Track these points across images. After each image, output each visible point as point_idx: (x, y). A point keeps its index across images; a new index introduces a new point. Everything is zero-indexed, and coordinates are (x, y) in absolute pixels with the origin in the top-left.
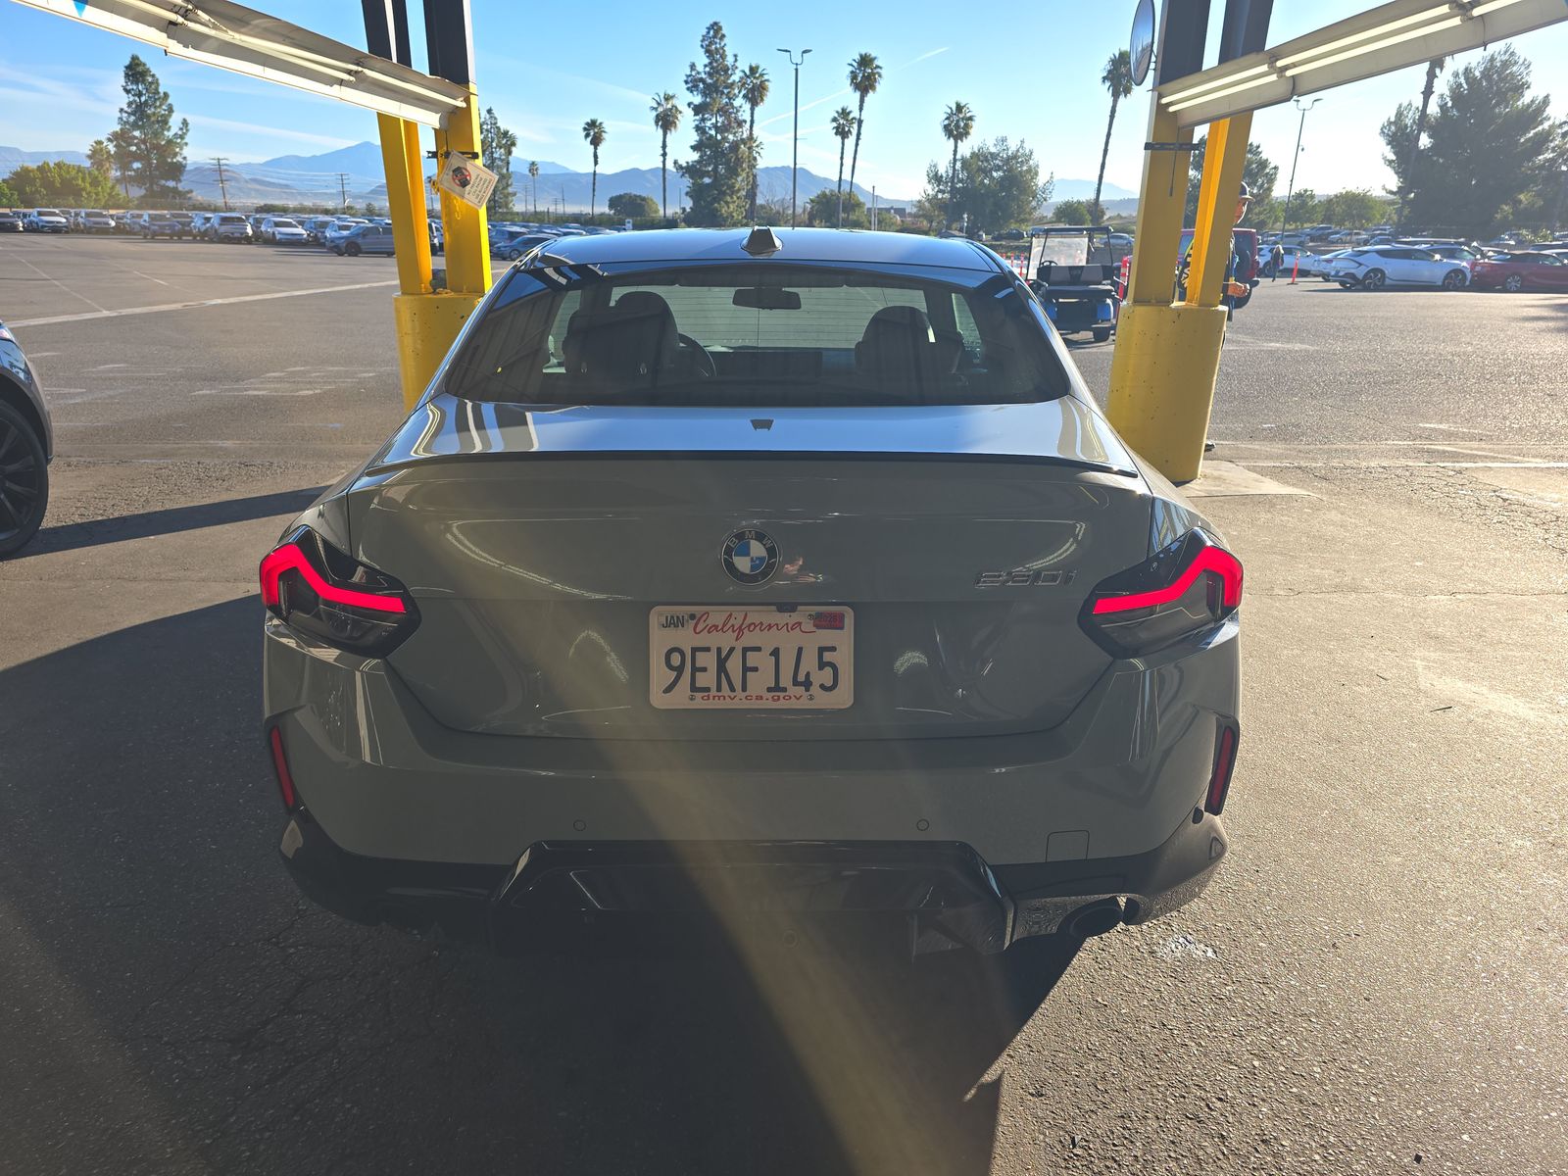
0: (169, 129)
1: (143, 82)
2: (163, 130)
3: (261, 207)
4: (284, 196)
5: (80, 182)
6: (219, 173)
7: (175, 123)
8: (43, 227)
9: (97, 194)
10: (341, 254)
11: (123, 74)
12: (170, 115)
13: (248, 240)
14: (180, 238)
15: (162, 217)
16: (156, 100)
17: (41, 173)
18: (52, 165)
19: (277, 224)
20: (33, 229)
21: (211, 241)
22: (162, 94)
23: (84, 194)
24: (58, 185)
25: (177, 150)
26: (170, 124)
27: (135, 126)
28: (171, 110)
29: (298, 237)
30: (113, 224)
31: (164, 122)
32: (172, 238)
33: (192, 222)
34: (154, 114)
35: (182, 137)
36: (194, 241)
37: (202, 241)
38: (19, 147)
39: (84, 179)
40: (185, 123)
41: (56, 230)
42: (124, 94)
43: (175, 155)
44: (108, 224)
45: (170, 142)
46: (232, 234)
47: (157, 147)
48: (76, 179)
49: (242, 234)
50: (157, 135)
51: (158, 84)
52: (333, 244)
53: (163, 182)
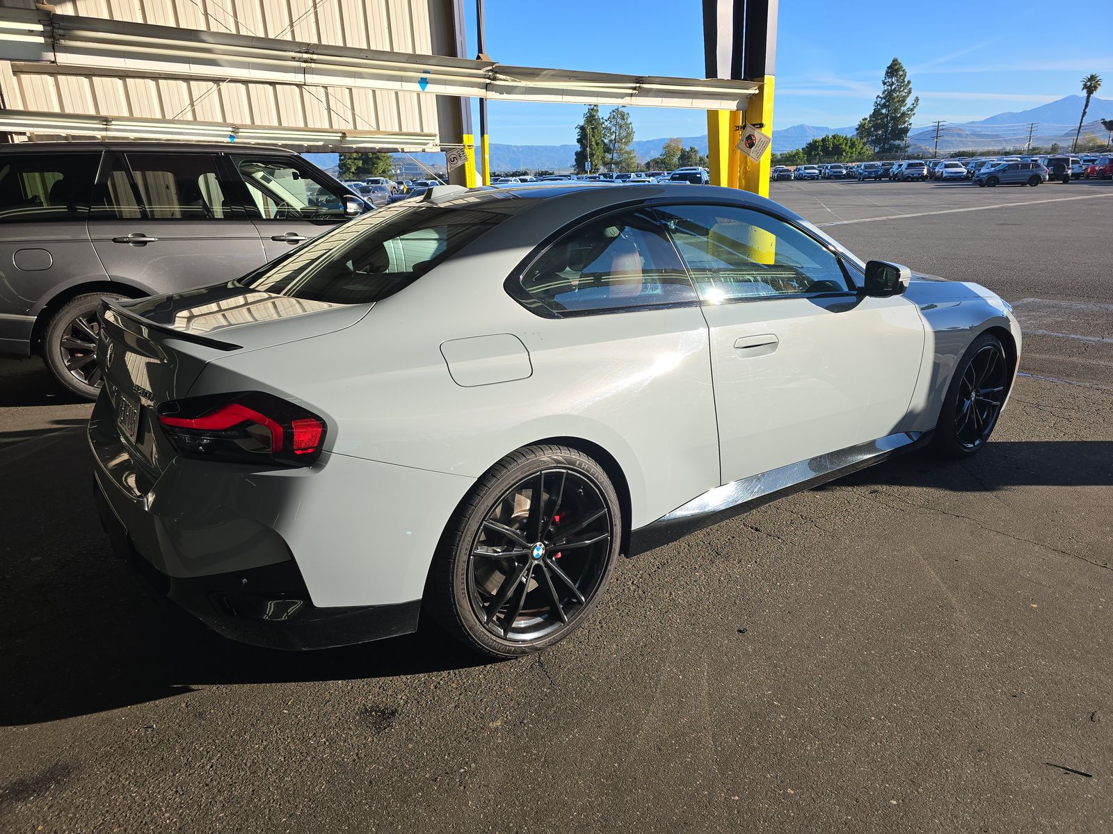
0: (905, 106)
1: (896, 76)
2: (901, 107)
3: (956, 154)
4: (993, 143)
5: (843, 146)
6: (937, 132)
7: (909, 101)
8: (805, 176)
9: (851, 153)
10: (982, 186)
11: (885, 72)
12: (908, 96)
13: (923, 178)
14: (880, 180)
15: (872, 166)
16: (901, 86)
17: (823, 143)
18: (830, 137)
19: (947, 166)
20: (800, 178)
21: (899, 181)
22: (906, 82)
23: (844, 154)
24: (831, 149)
25: (907, 119)
26: (906, 102)
27: (884, 106)
28: (909, 92)
29: (960, 174)
30: (845, 172)
31: (903, 101)
32: (875, 180)
33: (891, 168)
34: (897, 97)
35: (912, 110)
36: (890, 181)
37: (894, 181)
38: (829, 127)
39: (846, 144)
40: (917, 100)
41: (812, 178)
42: (882, 85)
43: (905, 122)
44: (842, 172)
45: (903, 114)
46: (913, 175)
47: (894, 119)
48: (841, 144)
49: (919, 174)
50: (896, 110)
51: (905, 76)
52: (977, 179)
53: (892, 141)
